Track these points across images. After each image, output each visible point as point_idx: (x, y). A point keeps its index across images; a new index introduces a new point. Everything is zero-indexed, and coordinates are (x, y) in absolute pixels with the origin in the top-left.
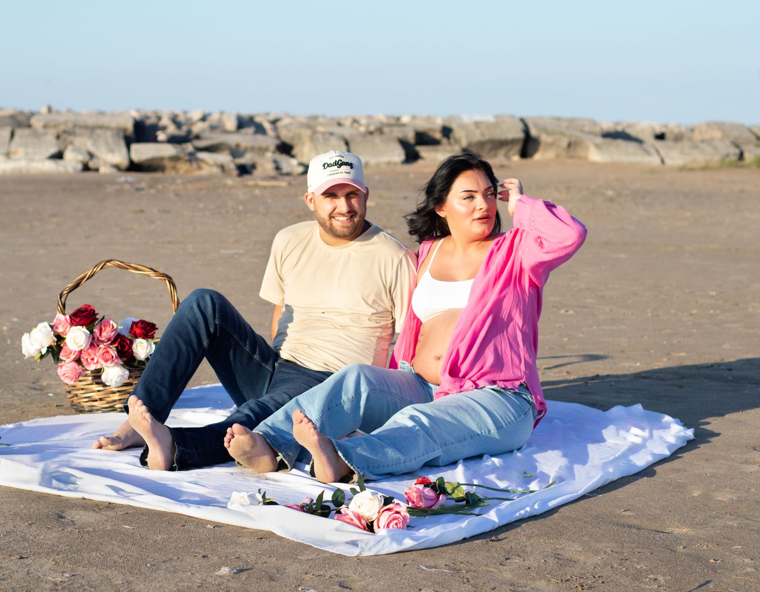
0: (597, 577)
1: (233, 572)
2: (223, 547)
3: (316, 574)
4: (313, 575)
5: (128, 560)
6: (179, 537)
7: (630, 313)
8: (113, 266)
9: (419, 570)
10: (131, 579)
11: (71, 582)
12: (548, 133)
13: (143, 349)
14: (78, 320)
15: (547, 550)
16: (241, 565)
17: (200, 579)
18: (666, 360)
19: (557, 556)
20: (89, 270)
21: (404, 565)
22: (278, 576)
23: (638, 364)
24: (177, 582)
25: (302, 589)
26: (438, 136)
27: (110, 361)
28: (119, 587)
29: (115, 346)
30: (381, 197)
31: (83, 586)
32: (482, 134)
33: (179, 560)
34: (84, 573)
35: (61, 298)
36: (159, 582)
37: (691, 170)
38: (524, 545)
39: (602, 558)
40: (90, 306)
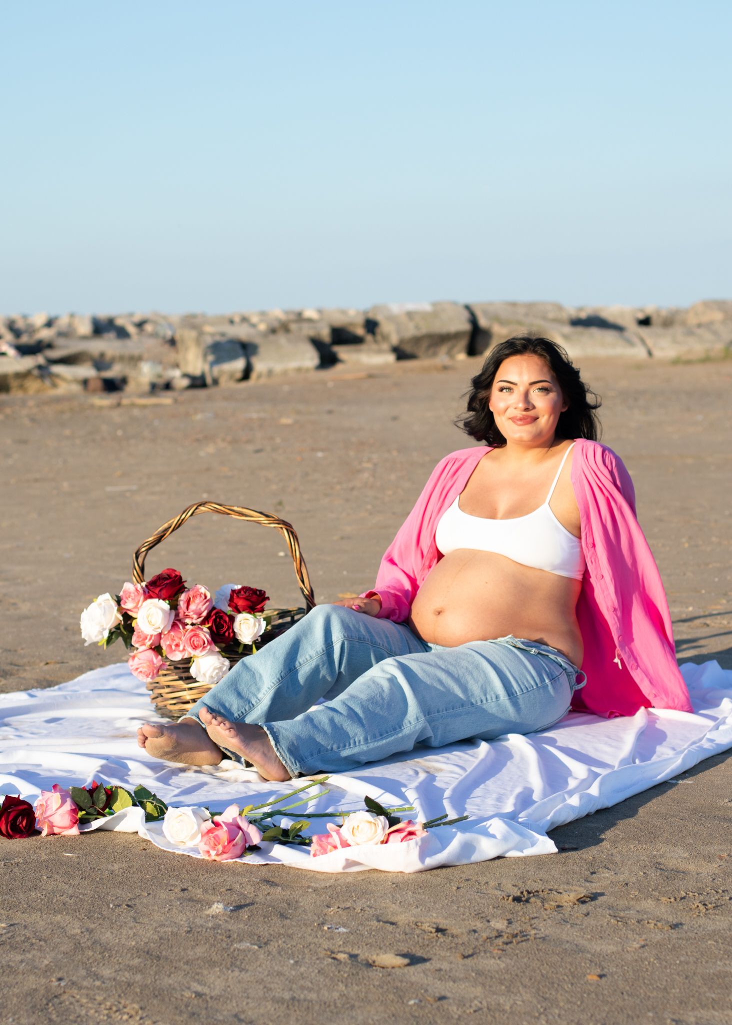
0: (720, 891)
1: (229, 909)
2: (206, 876)
3: (343, 906)
4: (339, 908)
5: (81, 900)
6: (142, 866)
7: (660, 545)
8: (208, 511)
9: (479, 894)
10: (92, 926)
11: (10, 934)
12: (502, 322)
13: (249, 628)
14: (157, 591)
15: (642, 859)
16: (237, 899)
17: (186, 921)
18: (724, 601)
19: (658, 866)
20: (174, 518)
21: (458, 888)
22: (290, 911)
23: (691, 609)
24: (156, 928)
25: (329, 928)
26: (360, 331)
27: (201, 649)
28: (78, 937)
29: (208, 626)
30: (299, 412)
31: (29, 938)
32: (417, 327)
33: (151, 896)
34: (25, 921)
35: (137, 558)
36: (131, 928)
37: (688, 362)
38: (610, 853)
39: (719, 866)
40: (175, 571)
